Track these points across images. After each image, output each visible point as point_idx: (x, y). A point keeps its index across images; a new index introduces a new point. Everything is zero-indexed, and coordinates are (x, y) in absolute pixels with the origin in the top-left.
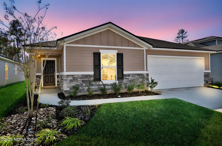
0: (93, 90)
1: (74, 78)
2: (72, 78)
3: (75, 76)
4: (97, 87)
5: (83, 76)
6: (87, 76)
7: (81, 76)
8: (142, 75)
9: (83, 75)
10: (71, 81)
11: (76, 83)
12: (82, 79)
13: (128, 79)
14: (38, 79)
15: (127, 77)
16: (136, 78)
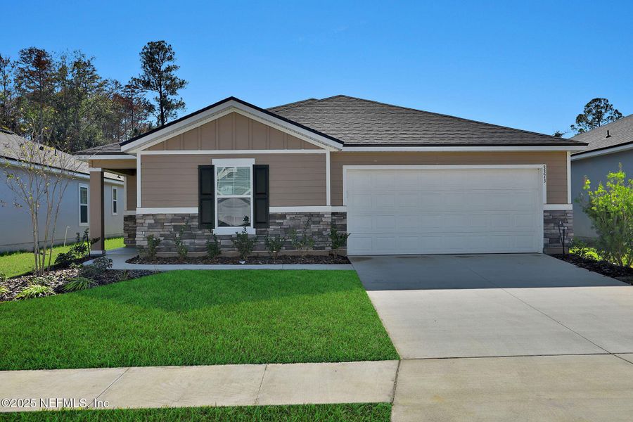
0: (197, 247)
1: (157, 221)
2: (152, 221)
3: (158, 217)
4: (205, 241)
5: (176, 217)
6: (183, 217)
7: (170, 217)
8: (319, 215)
9: (175, 215)
10: (150, 226)
11: (161, 230)
12: (173, 224)
13: (281, 224)
14: (131, 224)
15: (277, 221)
16: (302, 223)
